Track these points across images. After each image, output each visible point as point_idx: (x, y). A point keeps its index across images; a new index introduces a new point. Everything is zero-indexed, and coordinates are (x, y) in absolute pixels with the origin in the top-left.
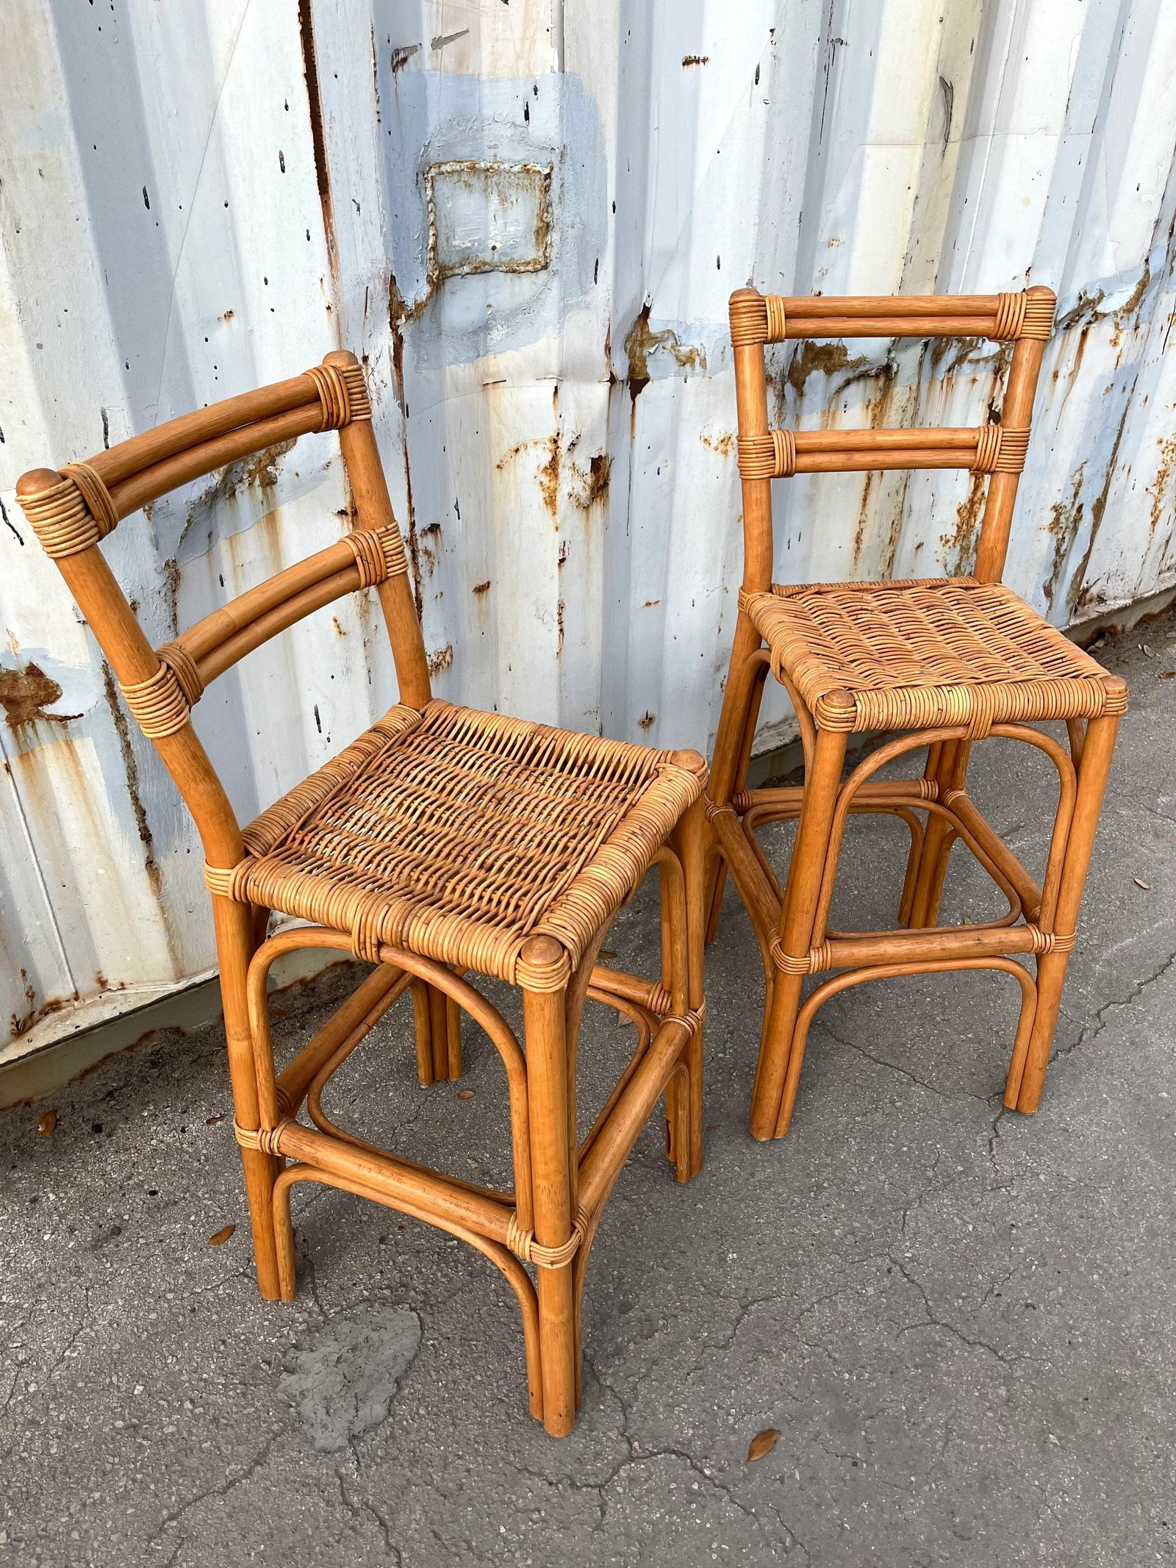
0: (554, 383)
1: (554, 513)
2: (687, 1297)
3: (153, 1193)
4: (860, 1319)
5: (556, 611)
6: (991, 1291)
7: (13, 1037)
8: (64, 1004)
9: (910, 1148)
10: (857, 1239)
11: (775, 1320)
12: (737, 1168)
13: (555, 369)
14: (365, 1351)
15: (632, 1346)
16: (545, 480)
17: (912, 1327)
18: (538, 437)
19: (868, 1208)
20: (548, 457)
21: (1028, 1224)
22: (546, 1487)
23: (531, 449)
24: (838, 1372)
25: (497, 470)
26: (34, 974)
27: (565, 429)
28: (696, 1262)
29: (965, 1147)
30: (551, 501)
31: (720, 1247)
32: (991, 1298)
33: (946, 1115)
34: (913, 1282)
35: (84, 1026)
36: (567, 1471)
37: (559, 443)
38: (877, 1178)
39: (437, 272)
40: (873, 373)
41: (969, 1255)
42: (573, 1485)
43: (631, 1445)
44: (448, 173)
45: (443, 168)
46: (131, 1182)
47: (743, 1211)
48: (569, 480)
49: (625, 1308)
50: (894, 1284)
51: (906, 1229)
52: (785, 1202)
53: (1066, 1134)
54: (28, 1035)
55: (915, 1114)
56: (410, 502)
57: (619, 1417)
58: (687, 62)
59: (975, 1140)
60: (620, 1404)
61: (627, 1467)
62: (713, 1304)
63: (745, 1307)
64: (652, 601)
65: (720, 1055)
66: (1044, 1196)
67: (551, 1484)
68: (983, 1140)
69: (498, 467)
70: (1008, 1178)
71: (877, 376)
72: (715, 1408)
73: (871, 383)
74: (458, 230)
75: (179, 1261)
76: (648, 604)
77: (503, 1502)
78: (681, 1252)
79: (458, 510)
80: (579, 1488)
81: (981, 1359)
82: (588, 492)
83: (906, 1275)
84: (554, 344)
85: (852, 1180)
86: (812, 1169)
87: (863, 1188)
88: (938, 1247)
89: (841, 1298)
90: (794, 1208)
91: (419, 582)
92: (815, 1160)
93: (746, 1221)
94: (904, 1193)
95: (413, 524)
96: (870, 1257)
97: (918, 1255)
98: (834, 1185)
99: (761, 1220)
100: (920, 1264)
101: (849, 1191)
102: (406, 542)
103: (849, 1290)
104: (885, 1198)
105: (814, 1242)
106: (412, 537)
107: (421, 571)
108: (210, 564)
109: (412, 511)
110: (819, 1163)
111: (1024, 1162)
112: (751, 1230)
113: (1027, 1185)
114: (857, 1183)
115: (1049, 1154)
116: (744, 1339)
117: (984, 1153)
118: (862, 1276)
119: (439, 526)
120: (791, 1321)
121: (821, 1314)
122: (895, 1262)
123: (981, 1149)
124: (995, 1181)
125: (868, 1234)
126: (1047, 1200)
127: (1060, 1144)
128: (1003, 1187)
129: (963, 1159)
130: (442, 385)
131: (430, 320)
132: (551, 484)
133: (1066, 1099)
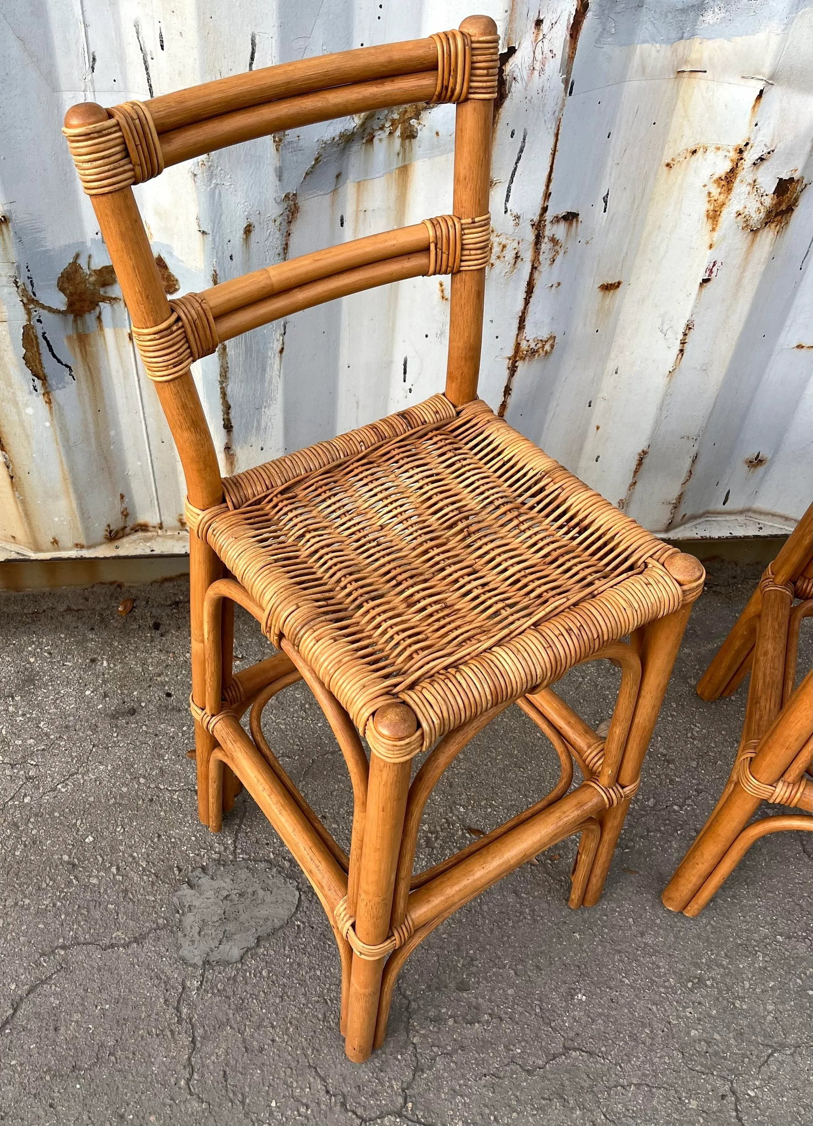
0: (760, 85)
1: (713, 230)
2: (520, 1009)
3: (169, 695)
5: (681, 329)
7: (105, 540)
8: (151, 529)
10: (710, 1050)
11: (588, 1076)
12: (631, 920)
13: (767, 70)
14: (248, 901)
15: (451, 1022)
16: (715, 191)
18: (723, 142)
19: (738, 1028)
20: (727, 166)
22: (323, 1093)
23: (711, 155)
25: (666, 169)
26: (131, 498)
27: (759, 138)
28: (546, 983)
30: (714, 216)
31: (574, 983)
35: (157, 551)
36: (345, 1090)
37: (745, 155)
38: (765, 1004)
42: (343, 1104)
43: (405, 1103)
46: (159, 679)
47: (613, 963)
48: (744, 196)
49: (463, 987)
50: (720, 1111)
51: (765, 1069)
52: (659, 977)
54: (117, 543)
56: (548, 186)
57: (409, 1073)
60: (415, 1064)
61: (393, 1119)
62: (539, 1029)
63: (567, 1049)
64: (808, 343)
65: (676, 807)
67: (328, 1092)
69: (668, 165)
72: (492, 1118)
75: (161, 756)
76: (800, 347)
77: (285, 1083)
78: (537, 967)
79: (606, 202)
80: (346, 1110)
82: (762, 215)
83: (737, 1110)
84: (775, 40)
85: (738, 993)
86: (704, 961)
87: (745, 1007)
88: (786, 1103)
89: (661, 1094)
90: (665, 987)
91: (536, 268)
92: (712, 954)
93: (613, 973)
94: (784, 1034)
95: (545, 209)
96: (712, 1074)
97: (762, 1099)
98: (717, 988)
99: (627, 981)
100: (758, 1108)
101: (729, 1002)
102: (533, 225)
103: (673, 1092)
104: (761, 1028)
105: (666, 1030)
106: (540, 222)
107: (541, 258)
108: (333, 203)
109: (547, 195)
110: (715, 959)
112: (612, 984)
114: (741, 998)
116: (551, 1076)
118: (692, 1087)
119: (577, 215)
120: (601, 1087)
121: (634, 1097)
122: (734, 1092)
125: (724, 1052)
130: (626, 64)
132: (721, 198)
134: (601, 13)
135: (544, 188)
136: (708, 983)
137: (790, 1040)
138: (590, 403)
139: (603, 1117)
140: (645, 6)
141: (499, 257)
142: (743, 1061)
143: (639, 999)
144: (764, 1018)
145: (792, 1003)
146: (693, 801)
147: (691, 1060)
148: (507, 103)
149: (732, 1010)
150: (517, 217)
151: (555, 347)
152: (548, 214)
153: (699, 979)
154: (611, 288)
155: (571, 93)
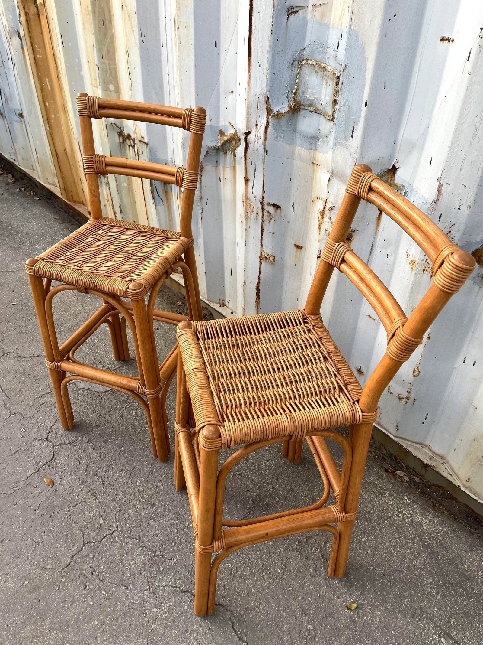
0: (329, 176)
1: (319, 234)
2: (107, 459)
4: (90, 516)
6: (94, 570)
9: (174, 546)
10: (126, 519)
12: (164, 476)
13: (330, 169)
15: (91, 444)
16: (320, 217)
17: (83, 535)
18: (322, 196)
19: (141, 524)
20: (322, 207)
21: (128, 596)
23: (320, 201)
24: (70, 507)
27: (329, 199)
28: (121, 462)
29: (175, 574)
30: (320, 228)
31: (127, 470)
32: (91, 570)
34: (104, 538)
37: (326, 205)
38: (157, 529)
39: (294, 104)
41: (113, 565)
43: (58, 446)
44: (310, 64)
45: (309, 62)
47: (143, 477)
48: (327, 223)
49: (105, 442)
50: (103, 531)
51: (129, 539)
53: (184, 631)
58: (443, 40)
59: (179, 580)
60: (72, 442)
61: (51, 445)
62: (104, 467)
64: (373, 316)
66: (144, 608)
67: (51, 427)
68: (179, 584)
69: (312, 201)
70: (155, 591)
72: (65, 468)
74: (309, 90)
76: (369, 316)
78: (126, 457)
79: (293, 207)
80: (48, 434)
81: (64, 560)
83: (107, 536)
84: (331, 157)
85: (157, 519)
86: (163, 504)
87: (152, 523)
88: (119, 551)
89: (100, 510)
90: (143, 496)
91: (263, 222)
92: (167, 505)
93: (138, 478)
94: (148, 541)
95: (263, 198)
96: (117, 523)
97: (116, 543)
98: (154, 512)
99: (138, 484)
100: (111, 543)
101: (150, 517)
102: (260, 202)
103: (103, 513)
104: (146, 532)
105: (126, 502)
106: (262, 202)
107: (265, 218)
108: (216, 171)
109: (264, 192)
111: (165, 602)
112: (134, 480)
113: (150, 601)
114: (155, 521)
115: (170, 617)
116: (88, 477)
117: (171, 583)
118: (108, 518)
119: (280, 207)
120: (93, 492)
121: (94, 503)
122: (113, 532)
123: (173, 582)
124: (153, 585)
125: (128, 523)
126: (141, 610)
127: (177, 626)
128: (150, 587)
129: (167, 571)
130: (293, 152)
131: (288, 122)
132: (321, 220)
133: (210, 639)
134: (275, 128)
135: (262, 189)
136: (154, 508)
137: (146, 543)
138: (297, 299)
139: (82, 497)
140: (297, 132)
141: (252, 211)
142: (128, 531)
143: (133, 490)
144: (151, 532)
145: (164, 539)
146: (233, 475)
147: (119, 514)
148: (249, 150)
149: (148, 520)
150: (255, 197)
151: (275, 261)
152: (265, 200)
153: (154, 505)
154: (299, 247)
155: (267, 154)
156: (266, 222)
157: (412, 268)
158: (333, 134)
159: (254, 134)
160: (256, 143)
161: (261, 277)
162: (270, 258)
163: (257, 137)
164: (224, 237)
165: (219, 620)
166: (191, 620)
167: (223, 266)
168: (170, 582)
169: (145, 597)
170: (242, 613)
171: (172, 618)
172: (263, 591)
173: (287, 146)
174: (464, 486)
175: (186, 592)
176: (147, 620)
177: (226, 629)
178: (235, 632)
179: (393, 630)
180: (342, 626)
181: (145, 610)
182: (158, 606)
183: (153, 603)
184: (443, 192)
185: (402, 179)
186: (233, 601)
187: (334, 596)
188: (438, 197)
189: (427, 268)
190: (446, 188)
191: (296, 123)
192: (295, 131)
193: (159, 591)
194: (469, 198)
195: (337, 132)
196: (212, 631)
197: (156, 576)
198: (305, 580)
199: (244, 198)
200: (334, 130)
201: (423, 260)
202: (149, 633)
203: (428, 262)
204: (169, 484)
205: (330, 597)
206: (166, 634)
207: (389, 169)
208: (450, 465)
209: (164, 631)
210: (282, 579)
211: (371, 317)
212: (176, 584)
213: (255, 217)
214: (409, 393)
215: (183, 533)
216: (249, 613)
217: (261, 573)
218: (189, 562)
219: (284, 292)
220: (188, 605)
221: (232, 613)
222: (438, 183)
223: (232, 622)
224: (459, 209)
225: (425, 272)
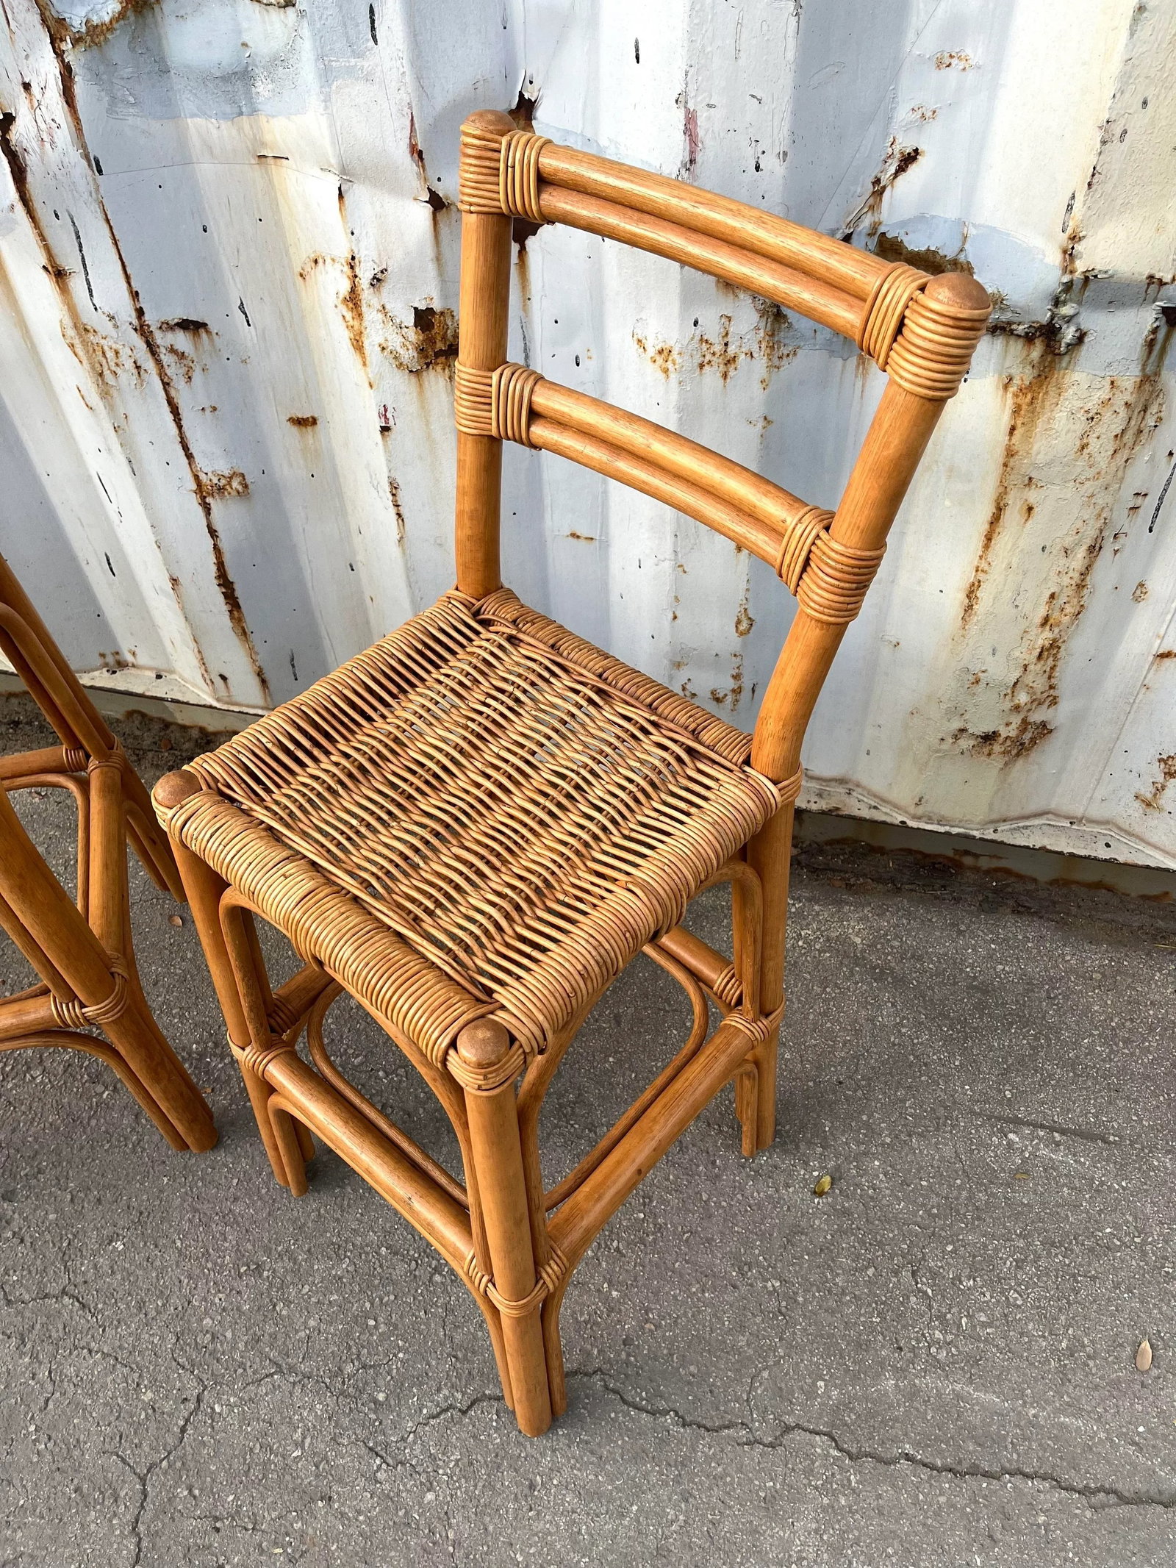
0: (335, 180)
1: (364, 364)
2: (49, 1238)
4: (106, 1404)
5: (388, 489)
6: (216, 1519)
9: (376, 1327)
10: (210, 1347)
11: (64, 1328)
12: (235, 1181)
13: (334, 161)
16: (349, 315)
17: (123, 1461)
18: (333, 253)
19: (259, 1333)
20: (347, 284)
21: (342, 1514)
23: (330, 268)
24: (32, 1418)
25: (300, 279)
28: (94, 1219)
29: (421, 1384)
30: (358, 345)
31: (123, 1229)
32: (207, 1524)
33: (458, 1338)
34: (183, 1430)
37: (358, 271)
38: (308, 1318)
40: (1020, 329)
41: (256, 1473)
47: (182, 1219)
48: (380, 326)
49: (9, 1196)
50: (170, 1414)
51: (251, 1387)
52: (217, 1251)
53: (526, 1491)
55: (435, 1303)
56: (129, 283)
59: (439, 1390)
62: (53, 1263)
63: (64, 1292)
64: (583, 532)
65: (381, 1073)
66: (401, 1513)
68: (446, 1398)
69: (301, 275)
70: (401, 1457)
71: (1029, 339)
73: (1017, 347)
76: (575, 536)
78: (99, 1200)
79: (245, 313)
82: (414, 353)
83: (187, 1420)
84: (323, 121)
85: (289, 1294)
86: (279, 1249)
87: (284, 1312)
88: (247, 1433)
89: (122, 1373)
90: (215, 1264)
91: (168, 384)
92: (294, 1244)
93: (172, 1230)
94: (303, 1358)
95: (140, 312)
96: (192, 1372)
97: (224, 1419)
98: (271, 1283)
99: (179, 1244)
100: (213, 1428)
101: (271, 1301)
102: (136, 330)
103: (137, 1375)
104: (284, 1342)
105: (180, 1308)
106: (142, 326)
107: (168, 371)
109: (135, 295)
110: (293, 1252)
111: (441, 1463)
112: (162, 1242)
113: (405, 1485)
114: (288, 1303)
115: (475, 1486)
116: (27, 1314)
117: (425, 1411)
118: (160, 1377)
119: (204, 325)
120: (69, 1343)
121: (93, 1365)
122: (199, 1400)
123: (429, 1404)
124: (387, 1445)
125: (223, 1353)
126: (397, 1520)
127: (503, 1492)
128: (382, 1457)
129: (398, 1392)
130: (182, 142)
131: (133, 50)
132: (356, 323)
133: (592, 1463)
134: (96, 77)
135: (125, 285)
136: (265, 1274)
137: (304, 1368)
138: (351, 566)
139: (47, 1374)
140: (172, 72)
141: (117, 365)
142: (236, 1371)
143: (177, 1266)
144: (297, 1332)
145: (340, 1327)
147: (182, 1349)
148: (30, 178)
149: (268, 1311)
150: (112, 318)
151: (251, 487)
152: (148, 317)
153: (258, 1266)
154: (305, 423)
155: (100, 171)
156: (179, 384)
157: (666, 371)
158: (307, 48)
159: (30, 117)
160: (47, 145)
161: (223, 545)
162: (229, 483)
163: (43, 126)
164: (41, 470)
165: (585, 1409)
166: (527, 1456)
167: (73, 558)
168: (421, 1411)
169: (387, 1486)
170: (623, 1355)
171: (480, 1484)
172: (635, 1280)
173: (155, 126)
174: (915, 817)
175: (472, 1404)
176: (427, 1531)
177: (613, 1415)
178: (636, 1407)
179: (921, 1179)
180: (829, 1237)
181: (406, 1513)
182: (431, 1484)
183: (414, 1485)
184: (701, 132)
185: (558, 130)
186: (589, 1347)
187: (777, 1190)
188: (692, 152)
189: (708, 357)
190: (708, 118)
191: (160, 45)
192: (164, 71)
193: (412, 1449)
194: (776, 131)
195: (318, 36)
196: (587, 1442)
197: (380, 1423)
198: (705, 1197)
199: (71, 332)
200: (306, 31)
201: (692, 339)
202: (452, 1555)
203: (707, 341)
204: (263, 1191)
205: (771, 1197)
206: (491, 1528)
207: (511, 112)
208: (864, 788)
209: (484, 1525)
210: (659, 1228)
211: (578, 537)
212: (438, 1405)
213: (134, 379)
214: (736, 677)
215: (376, 1282)
216: (638, 1346)
217: (607, 1246)
218: (436, 1334)
219: (304, 559)
220: (497, 1429)
221: (603, 1373)
222: (683, 110)
223: (615, 1391)
224: (757, 168)
225: (707, 368)
